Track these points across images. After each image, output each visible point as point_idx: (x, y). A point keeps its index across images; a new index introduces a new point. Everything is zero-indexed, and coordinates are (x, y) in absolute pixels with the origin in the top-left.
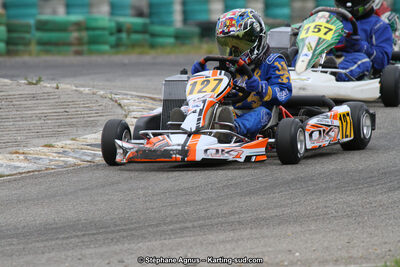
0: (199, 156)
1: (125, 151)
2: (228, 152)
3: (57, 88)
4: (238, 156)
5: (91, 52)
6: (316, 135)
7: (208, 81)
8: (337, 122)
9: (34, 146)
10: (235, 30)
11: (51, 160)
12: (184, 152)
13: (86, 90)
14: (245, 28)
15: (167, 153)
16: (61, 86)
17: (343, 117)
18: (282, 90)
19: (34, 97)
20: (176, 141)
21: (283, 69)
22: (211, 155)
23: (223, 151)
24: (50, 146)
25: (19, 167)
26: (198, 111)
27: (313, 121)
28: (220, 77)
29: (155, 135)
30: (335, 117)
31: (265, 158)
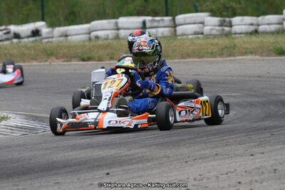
0: (105, 126)
1: (61, 124)
2: (123, 122)
4: (130, 125)
6: (183, 113)
7: (115, 81)
8: (199, 106)
10: (146, 49)
12: (96, 123)
14: (153, 48)
15: (85, 124)
17: (204, 103)
18: (167, 87)
20: (91, 116)
21: (171, 76)
22: (113, 124)
23: (120, 121)
26: (108, 98)
27: (182, 104)
28: (121, 78)
29: (80, 113)
30: (197, 103)
31: (147, 125)
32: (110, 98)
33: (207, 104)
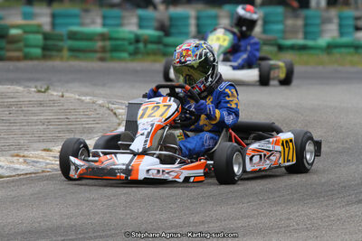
0: (141, 176)
1: (77, 168)
2: (168, 173)
3: (63, 96)
4: (178, 177)
5: (112, 59)
6: (256, 159)
7: (158, 107)
8: (279, 148)
9: (34, 150)
10: (191, 60)
11: (48, 164)
12: (128, 171)
13: (87, 99)
15: (112, 172)
16: (66, 95)
17: (286, 143)
18: (229, 114)
19: (41, 104)
20: (121, 160)
21: (233, 96)
22: (153, 175)
23: (163, 171)
24: (48, 150)
25: (18, 169)
26: (146, 134)
27: (255, 146)
28: (169, 103)
29: (105, 154)
30: (277, 143)
31: (202, 179)
32: (149, 133)
33: (291, 144)
